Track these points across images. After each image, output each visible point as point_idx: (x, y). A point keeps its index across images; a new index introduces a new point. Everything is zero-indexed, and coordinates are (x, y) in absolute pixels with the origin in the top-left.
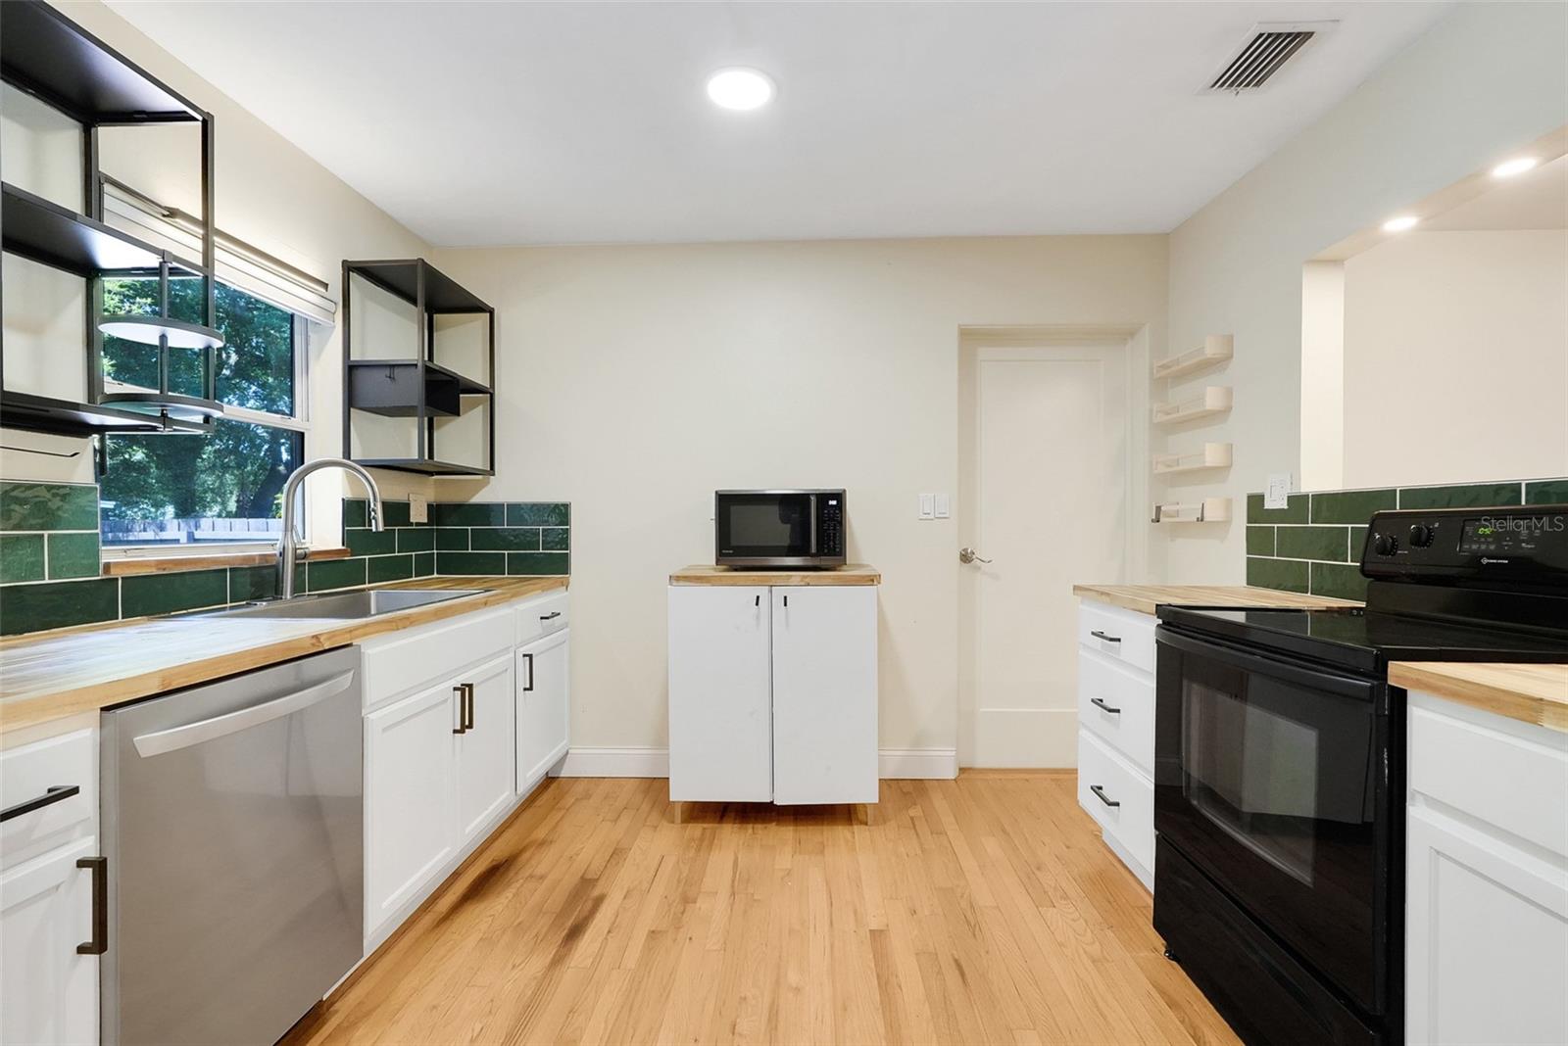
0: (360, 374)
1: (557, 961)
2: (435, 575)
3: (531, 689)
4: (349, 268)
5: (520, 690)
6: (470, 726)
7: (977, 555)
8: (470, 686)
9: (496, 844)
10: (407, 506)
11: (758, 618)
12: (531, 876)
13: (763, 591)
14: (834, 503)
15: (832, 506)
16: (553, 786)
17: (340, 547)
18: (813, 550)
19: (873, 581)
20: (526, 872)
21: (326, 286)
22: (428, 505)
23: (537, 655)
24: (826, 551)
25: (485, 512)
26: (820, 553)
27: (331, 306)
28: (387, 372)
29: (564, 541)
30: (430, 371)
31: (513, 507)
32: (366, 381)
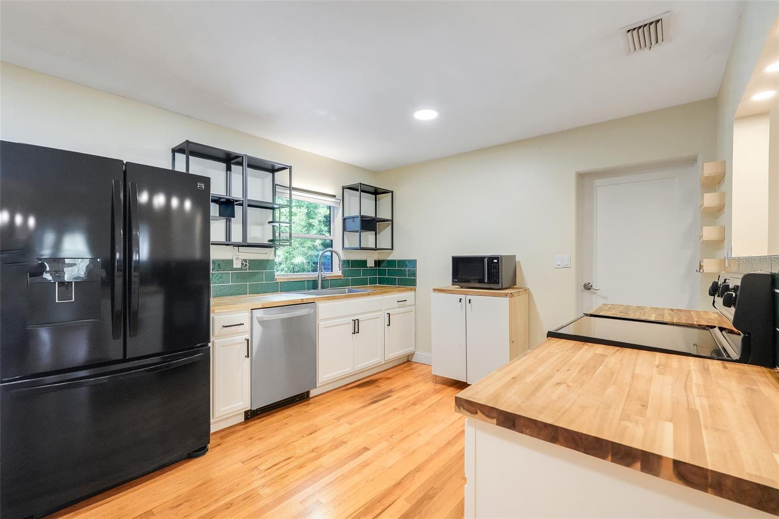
0: (347, 221)
1: (364, 407)
2: (378, 285)
3: (389, 325)
4: (344, 188)
5: (386, 326)
6: (358, 332)
7: (593, 287)
8: (358, 320)
9: (376, 375)
10: (366, 261)
11: (462, 307)
12: (377, 386)
13: (463, 297)
14: (496, 261)
15: (495, 262)
16: (409, 363)
17: (341, 274)
18: (486, 280)
19: (507, 295)
20: (376, 385)
21: (334, 196)
22: (375, 261)
23: (392, 315)
24: (493, 281)
25: (391, 263)
26: (490, 282)
27: (339, 201)
28: (352, 219)
29: (414, 274)
30: (362, 217)
31: (399, 261)
32: (348, 222)
